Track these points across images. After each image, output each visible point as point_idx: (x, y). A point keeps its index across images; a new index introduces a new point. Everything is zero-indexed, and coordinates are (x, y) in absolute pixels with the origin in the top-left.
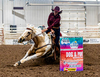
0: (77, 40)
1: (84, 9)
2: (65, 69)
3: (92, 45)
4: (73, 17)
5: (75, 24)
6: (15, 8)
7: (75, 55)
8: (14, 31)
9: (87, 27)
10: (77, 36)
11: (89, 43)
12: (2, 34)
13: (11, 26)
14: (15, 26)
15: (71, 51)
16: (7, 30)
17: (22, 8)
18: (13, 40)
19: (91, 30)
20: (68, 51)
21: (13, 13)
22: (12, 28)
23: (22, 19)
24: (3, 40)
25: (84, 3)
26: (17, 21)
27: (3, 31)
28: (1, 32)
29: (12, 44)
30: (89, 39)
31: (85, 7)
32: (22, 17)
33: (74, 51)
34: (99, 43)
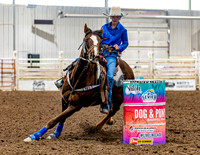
1: (166, 25)
2: (132, 141)
3: (181, 92)
4: (146, 39)
5: (150, 52)
6: (37, 22)
7: (151, 115)
8: (34, 64)
9: (171, 59)
10: (154, 80)
11: (175, 89)
12: (12, 71)
13: (29, 56)
14: (38, 56)
16: (22, 62)
17: (50, 22)
18: (32, 82)
19: (179, 65)
21: (34, 30)
22: (31, 60)
23: (50, 43)
24: (14, 83)
25: (167, 13)
26: (41, 45)
27: (14, 64)
28: (11, 66)
29: (31, 90)
30: (175, 81)
31: (167, 21)
32: (50, 38)
33: (148, 108)
34: (194, 89)
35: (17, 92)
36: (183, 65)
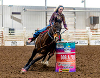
0: (70, 45)
1: (74, 15)
2: (60, 70)
3: (81, 46)
6: (13, 13)
8: (12, 33)
9: (76, 31)
10: (70, 41)
11: (78, 45)
12: (2, 37)
13: (10, 29)
14: (14, 30)
15: (64, 55)
16: (6, 32)
17: (19, 13)
18: (11, 42)
19: (80, 33)
20: (62, 55)
21: (12, 17)
22: (10, 31)
23: (19, 23)
24: (2, 42)
25: (74, 9)
26: (15, 25)
27: (2, 33)
29: (11, 45)
30: (78, 41)
31: (74, 13)
32: (20, 21)
34: (87, 45)
35: (4, 46)
36: (82, 33)
